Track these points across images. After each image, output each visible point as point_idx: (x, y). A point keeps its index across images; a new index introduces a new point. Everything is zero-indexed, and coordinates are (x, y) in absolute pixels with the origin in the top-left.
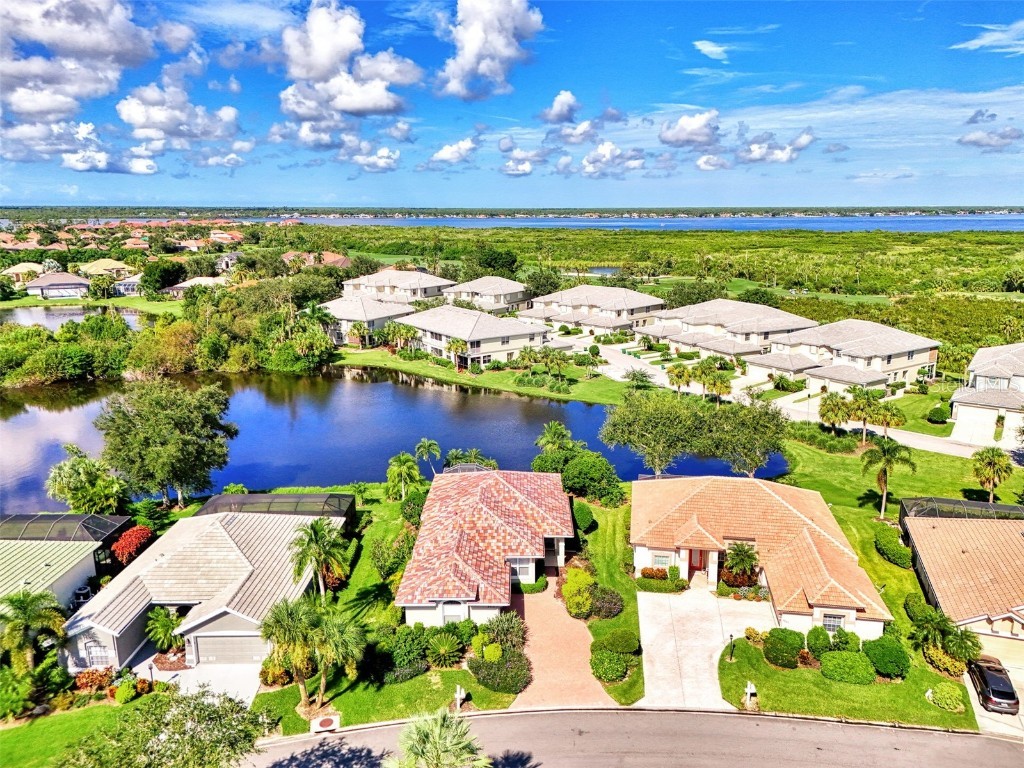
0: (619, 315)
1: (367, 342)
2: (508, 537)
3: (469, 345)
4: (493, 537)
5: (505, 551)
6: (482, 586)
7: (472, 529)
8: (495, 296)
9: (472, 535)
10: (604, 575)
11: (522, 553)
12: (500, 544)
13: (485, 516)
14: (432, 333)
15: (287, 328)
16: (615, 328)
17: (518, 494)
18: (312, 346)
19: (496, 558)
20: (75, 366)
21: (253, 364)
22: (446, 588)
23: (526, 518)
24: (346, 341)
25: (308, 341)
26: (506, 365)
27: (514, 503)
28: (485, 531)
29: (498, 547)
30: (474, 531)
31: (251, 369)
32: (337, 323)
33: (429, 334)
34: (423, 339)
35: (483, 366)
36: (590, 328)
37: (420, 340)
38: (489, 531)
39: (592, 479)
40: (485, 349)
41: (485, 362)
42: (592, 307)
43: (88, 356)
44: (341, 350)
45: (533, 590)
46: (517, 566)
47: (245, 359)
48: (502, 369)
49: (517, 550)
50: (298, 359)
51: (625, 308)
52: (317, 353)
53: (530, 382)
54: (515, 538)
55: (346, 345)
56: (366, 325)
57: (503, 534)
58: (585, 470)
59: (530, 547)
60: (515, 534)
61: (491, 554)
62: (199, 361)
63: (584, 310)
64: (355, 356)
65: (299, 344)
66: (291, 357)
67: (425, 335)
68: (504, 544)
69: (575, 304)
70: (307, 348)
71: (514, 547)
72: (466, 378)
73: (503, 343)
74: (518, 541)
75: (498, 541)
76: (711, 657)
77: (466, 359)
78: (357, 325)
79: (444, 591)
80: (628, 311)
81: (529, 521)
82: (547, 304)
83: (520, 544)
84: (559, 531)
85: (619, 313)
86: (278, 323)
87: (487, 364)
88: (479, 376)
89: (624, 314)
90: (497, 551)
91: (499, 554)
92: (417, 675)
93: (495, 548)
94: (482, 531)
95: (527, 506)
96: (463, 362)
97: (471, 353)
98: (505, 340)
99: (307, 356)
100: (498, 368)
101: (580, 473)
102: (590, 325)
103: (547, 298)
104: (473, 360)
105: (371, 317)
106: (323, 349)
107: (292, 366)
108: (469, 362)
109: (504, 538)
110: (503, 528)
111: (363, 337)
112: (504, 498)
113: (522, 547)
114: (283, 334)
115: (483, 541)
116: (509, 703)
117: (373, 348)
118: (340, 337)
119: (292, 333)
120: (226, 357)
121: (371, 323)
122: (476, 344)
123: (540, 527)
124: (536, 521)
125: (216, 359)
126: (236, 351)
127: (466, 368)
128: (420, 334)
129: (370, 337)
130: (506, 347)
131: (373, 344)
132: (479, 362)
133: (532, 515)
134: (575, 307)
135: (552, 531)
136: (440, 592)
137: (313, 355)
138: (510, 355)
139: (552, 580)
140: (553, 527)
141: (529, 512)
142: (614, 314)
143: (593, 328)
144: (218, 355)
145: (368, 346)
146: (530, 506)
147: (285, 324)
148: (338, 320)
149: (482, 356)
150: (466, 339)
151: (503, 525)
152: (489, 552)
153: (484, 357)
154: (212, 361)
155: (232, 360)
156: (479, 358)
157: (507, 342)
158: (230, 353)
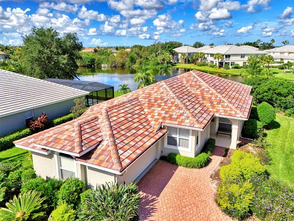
1: (187, 61)
2: (173, 108)
3: (224, 57)
4: (159, 106)
5: (164, 118)
7: (145, 98)
9: (143, 102)
10: (281, 166)
12: (163, 112)
13: (162, 91)
14: (211, 55)
15: (157, 53)
17: (203, 84)
18: (164, 60)
19: (152, 123)
20: (89, 62)
23: (204, 99)
24: (180, 61)
25: (163, 57)
26: (242, 67)
28: (156, 100)
29: (159, 114)
30: (147, 100)
32: (177, 54)
33: (209, 55)
34: (207, 58)
35: (230, 67)
37: (206, 59)
38: (159, 101)
39: (279, 94)
40: (232, 59)
41: (232, 65)
42: (290, 53)
43: (93, 59)
44: (177, 64)
45: (189, 164)
46: (177, 137)
47: (141, 63)
49: (176, 119)
50: (158, 64)
52: (166, 62)
54: (180, 108)
55: (179, 63)
56: (187, 55)
57: (170, 105)
59: (191, 118)
60: (182, 106)
61: (150, 119)
62: (127, 63)
63: (286, 54)
64: (182, 66)
65: (159, 58)
66: (156, 63)
67: (208, 56)
68: (167, 112)
69: (281, 51)
70: (162, 60)
71: (174, 117)
73: (242, 57)
74: (181, 112)
75: (163, 109)
77: (223, 63)
78: (183, 54)
81: (205, 102)
83: (181, 115)
84: (233, 112)
86: (154, 51)
87: (233, 66)
88: (227, 70)
90: (156, 117)
91: (157, 120)
93: (156, 114)
94: (153, 101)
95: (208, 92)
96: (221, 64)
97: (226, 60)
98: (243, 56)
100: (237, 68)
101: (269, 89)
102: (288, 59)
104: (226, 63)
105: (189, 52)
106: (168, 61)
109: (170, 108)
110: (173, 100)
111: (186, 59)
112: (191, 85)
113: (182, 118)
114: (155, 55)
115: (149, 108)
117: (189, 63)
118: (178, 60)
119: (158, 55)
120: (135, 62)
121: (189, 54)
122: (228, 56)
123: (213, 107)
124: (212, 103)
125: (132, 63)
126: (138, 61)
127: (222, 67)
128: (206, 56)
129: (188, 59)
130: (243, 59)
131: (189, 62)
132: (228, 64)
133: (210, 98)
134: (281, 53)
135: (225, 111)
138: (245, 63)
139: (217, 160)
140: (228, 109)
143: (289, 60)
144: (133, 61)
145: (187, 63)
146: (211, 92)
147: (156, 52)
148: (178, 53)
149: (230, 62)
150: (223, 53)
151: (173, 98)
152: (149, 117)
153: (232, 63)
154: (131, 64)
155: (137, 63)
156: (229, 63)
157: (244, 57)
158: (136, 61)
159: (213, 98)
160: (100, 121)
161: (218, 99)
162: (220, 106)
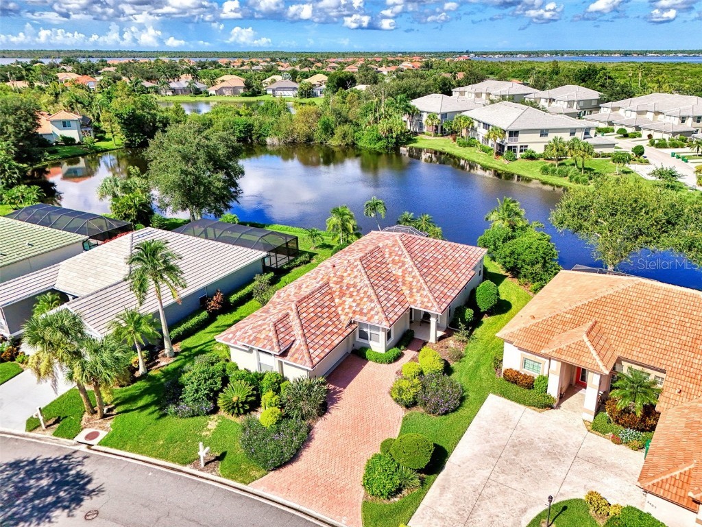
0: (683, 122)
1: (440, 131)
2: (365, 299)
3: (507, 135)
4: (351, 296)
5: (354, 312)
6: (297, 342)
7: (336, 283)
8: (568, 102)
9: (334, 289)
11: (369, 319)
12: (354, 304)
13: (356, 273)
14: (484, 124)
15: (377, 115)
16: (674, 134)
17: (408, 260)
18: (391, 130)
19: (342, 317)
21: (350, 141)
22: (258, 336)
23: (404, 284)
24: (425, 130)
25: (389, 125)
26: (541, 156)
27: (400, 268)
28: (348, 288)
29: (350, 307)
30: (338, 286)
31: (347, 144)
32: (420, 114)
33: (482, 124)
34: (478, 130)
35: (518, 155)
36: (649, 133)
37: (475, 131)
38: (351, 289)
39: (524, 261)
40: (523, 139)
41: (521, 151)
42: (657, 113)
44: (420, 137)
46: (368, 331)
47: (344, 136)
48: (537, 159)
49: (365, 315)
50: (380, 139)
51: (691, 115)
52: (394, 136)
53: (553, 172)
54: (372, 301)
55: (424, 133)
56: (439, 117)
57: (362, 295)
58: (520, 250)
59: (381, 314)
60: (374, 297)
61: (340, 312)
62: (316, 135)
63: (650, 116)
64: (428, 142)
65: (382, 127)
66: (375, 137)
67: (479, 126)
68: (358, 305)
69: (640, 109)
70: (387, 131)
71: (365, 311)
72: (501, 164)
73: (542, 135)
74: (373, 305)
75: (354, 301)
76: (524, 511)
77: (504, 146)
78: (432, 116)
79: (256, 338)
80: (694, 118)
81: (404, 288)
82: (614, 109)
83: (372, 309)
84: (430, 305)
85: (683, 119)
86: (371, 110)
87: (523, 153)
88: (511, 163)
89: (689, 122)
90: (347, 310)
91: (347, 314)
92: (198, 415)
93: (347, 307)
94: (345, 288)
95: (410, 273)
96: (500, 150)
97: (508, 142)
98: (544, 133)
99: (388, 137)
100: (532, 157)
102: (650, 129)
103: (615, 104)
104: (509, 148)
105: (444, 110)
107: (375, 144)
108: (506, 149)
109: (361, 299)
110: (366, 289)
111: (436, 127)
112: (393, 260)
113: (372, 313)
114: (373, 118)
115: (340, 297)
116: (254, 479)
117: (442, 136)
118: (421, 126)
119: (380, 119)
120: (333, 134)
121: (444, 115)
122: (514, 134)
123: (411, 296)
124: (411, 289)
125: (326, 134)
126: (339, 131)
127: (502, 155)
128: (476, 124)
129: (442, 127)
130: (545, 139)
131: (443, 133)
132: (515, 151)
133: (411, 283)
134: (640, 113)
136: (251, 338)
137: (392, 137)
138: (548, 147)
139: (409, 354)
140: (426, 300)
141: (409, 279)
142: (677, 120)
143: (652, 133)
144: (328, 132)
145: (439, 134)
146: (413, 274)
147: (375, 111)
148: (421, 112)
149: (519, 145)
150: (505, 128)
151: (367, 286)
152: (339, 310)
153: (521, 146)
154: (324, 136)
155: (336, 137)
156: (516, 147)
157: (546, 135)
158: (335, 131)
159: (414, 283)
160: (291, 318)
161: (419, 284)
162: (419, 295)
